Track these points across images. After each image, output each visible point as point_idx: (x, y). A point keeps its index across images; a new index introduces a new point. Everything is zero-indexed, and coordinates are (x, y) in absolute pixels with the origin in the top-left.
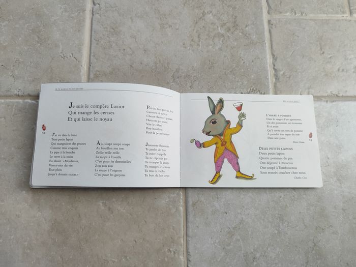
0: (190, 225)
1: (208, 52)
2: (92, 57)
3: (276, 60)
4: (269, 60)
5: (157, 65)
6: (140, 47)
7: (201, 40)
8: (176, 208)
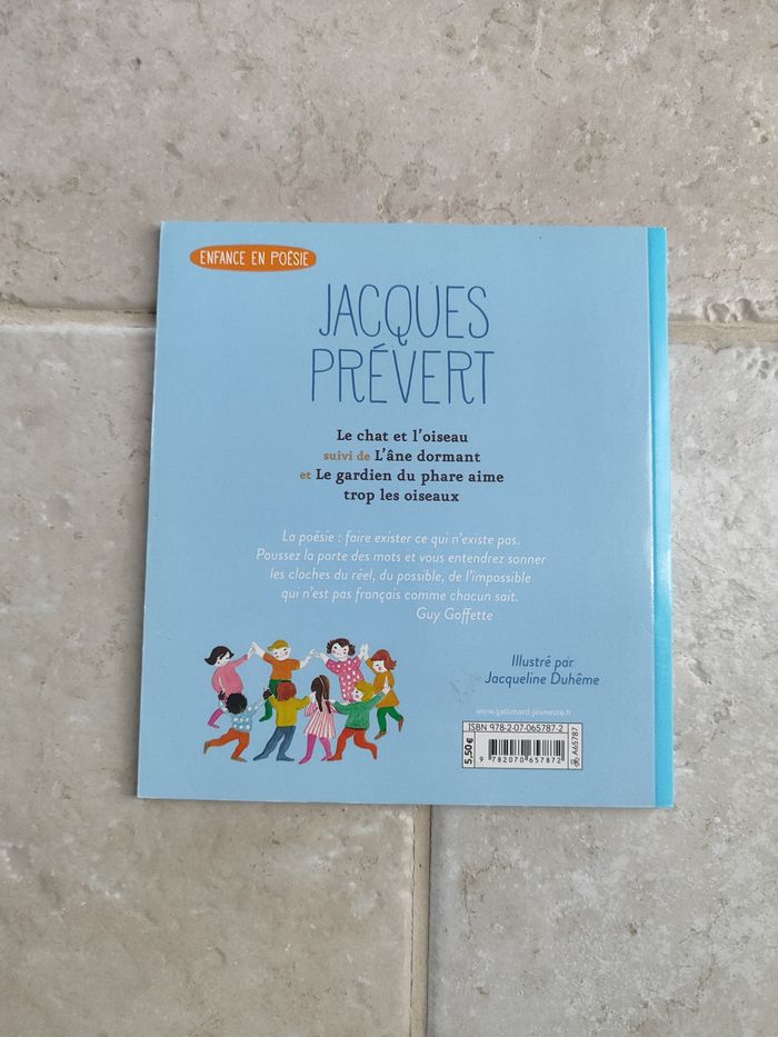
0: (445, 982)
1: (575, 75)
5: (307, 146)
6: (219, 47)
7: (541, 13)
8: (376, 896)
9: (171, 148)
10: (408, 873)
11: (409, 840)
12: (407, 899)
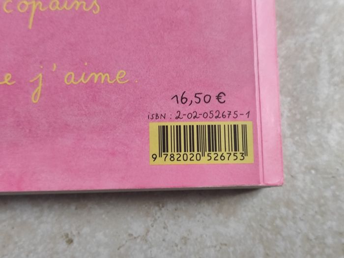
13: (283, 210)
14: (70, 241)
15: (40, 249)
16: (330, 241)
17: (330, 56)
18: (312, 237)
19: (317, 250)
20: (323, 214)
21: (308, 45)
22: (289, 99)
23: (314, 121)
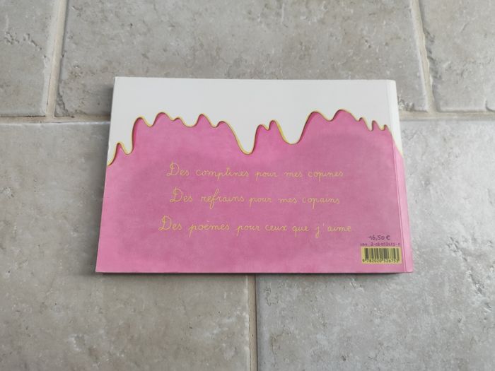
1: (297, 26)
2: (67, 40)
3: (432, 41)
4: (420, 41)
5: (197, 53)
6: (162, 19)
7: (283, 5)
8: (234, 349)
9: (144, 55)
10: (248, 339)
11: (247, 324)
12: (247, 350)
13: (432, 348)
14: (345, 360)
15: (332, 362)
16: (452, 362)
17: (449, 279)
18: (445, 360)
19: (447, 366)
20: (449, 350)
21: (439, 274)
22: (432, 298)
23: (443, 308)
